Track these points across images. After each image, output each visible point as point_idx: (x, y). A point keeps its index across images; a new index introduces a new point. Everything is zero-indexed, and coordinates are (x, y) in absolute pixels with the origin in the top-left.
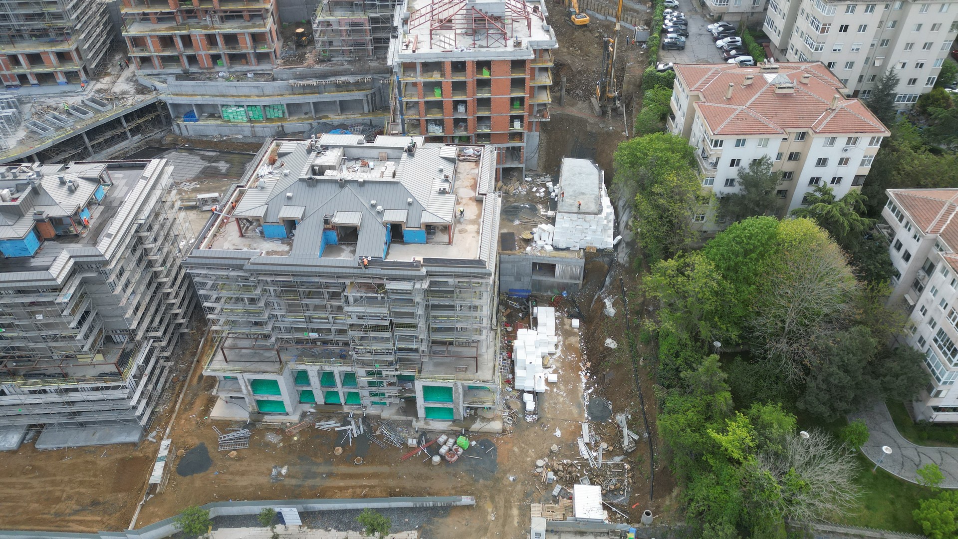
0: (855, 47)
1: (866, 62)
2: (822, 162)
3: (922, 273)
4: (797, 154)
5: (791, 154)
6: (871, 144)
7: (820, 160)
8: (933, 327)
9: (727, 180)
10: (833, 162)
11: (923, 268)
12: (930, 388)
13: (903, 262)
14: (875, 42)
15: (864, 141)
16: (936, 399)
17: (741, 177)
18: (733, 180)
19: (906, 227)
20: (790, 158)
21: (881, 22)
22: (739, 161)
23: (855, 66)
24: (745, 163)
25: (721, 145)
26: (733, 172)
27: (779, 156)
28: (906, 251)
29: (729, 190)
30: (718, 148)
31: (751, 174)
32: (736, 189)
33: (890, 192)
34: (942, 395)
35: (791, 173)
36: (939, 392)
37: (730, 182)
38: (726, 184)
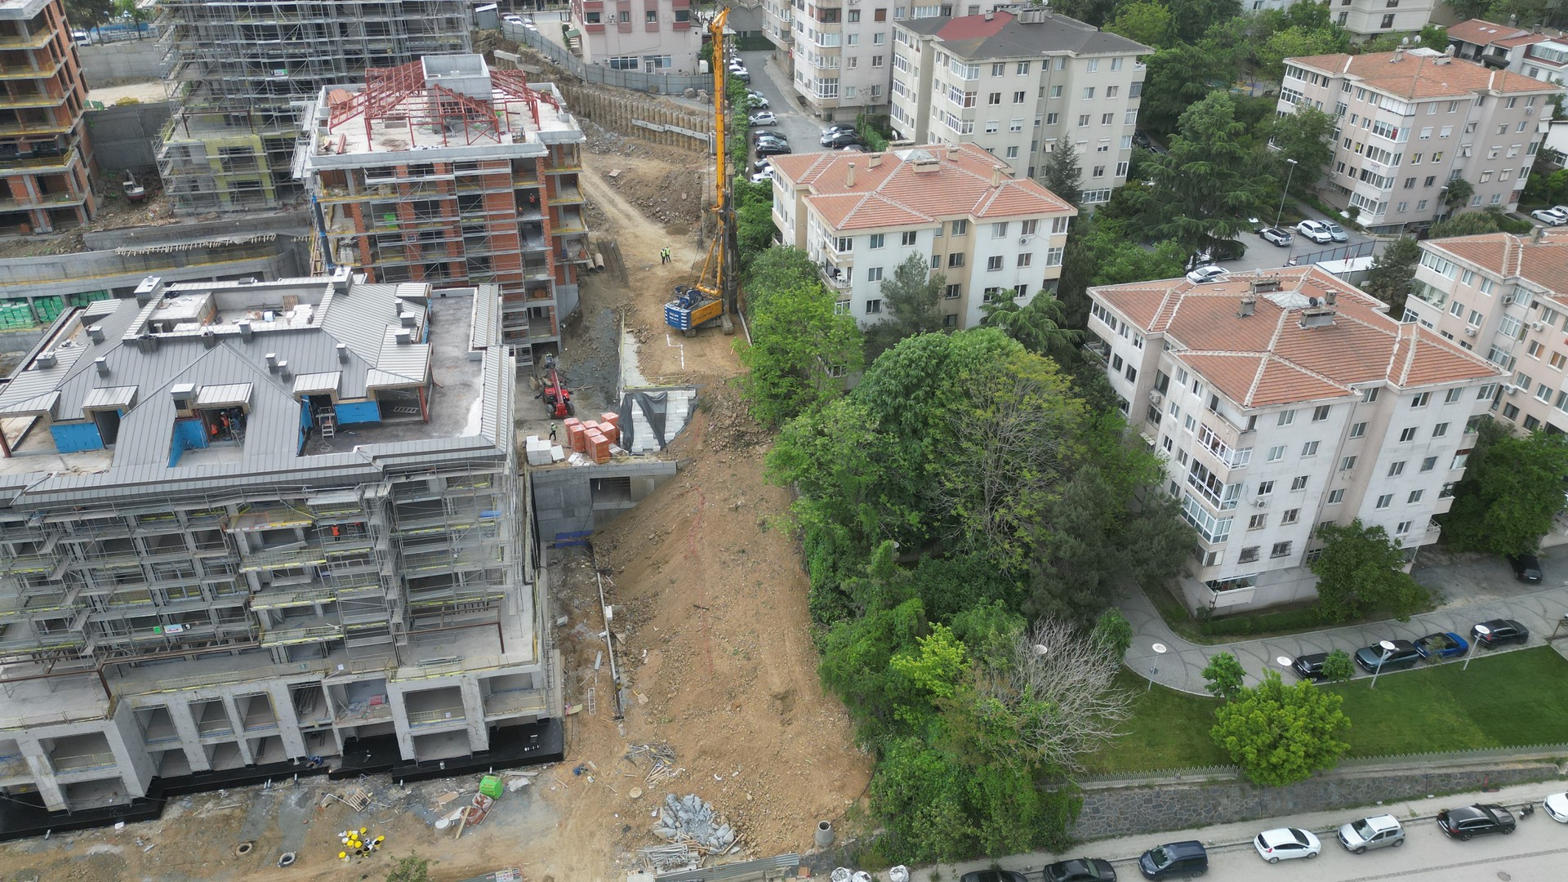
0: (1015, 125)
1: (1033, 148)
2: (995, 263)
3: (1156, 394)
4: (960, 255)
5: (952, 256)
6: (1054, 230)
7: (991, 259)
8: (1184, 463)
9: (869, 303)
10: (1010, 261)
11: (1156, 387)
12: (1199, 553)
13: (1128, 383)
14: (1040, 118)
15: (1045, 227)
16: (1211, 569)
17: (887, 296)
18: (877, 302)
19: (1122, 333)
20: (951, 263)
21: (1042, 88)
22: (880, 270)
23: (1019, 152)
24: (889, 274)
25: (850, 248)
26: (875, 291)
27: (936, 259)
28: (1129, 367)
29: (873, 319)
30: (847, 252)
31: (900, 284)
32: (885, 315)
33: (1092, 292)
34: (1217, 561)
35: (957, 287)
36: (1213, 556)
37: (873, 306)
38: (868, 310)
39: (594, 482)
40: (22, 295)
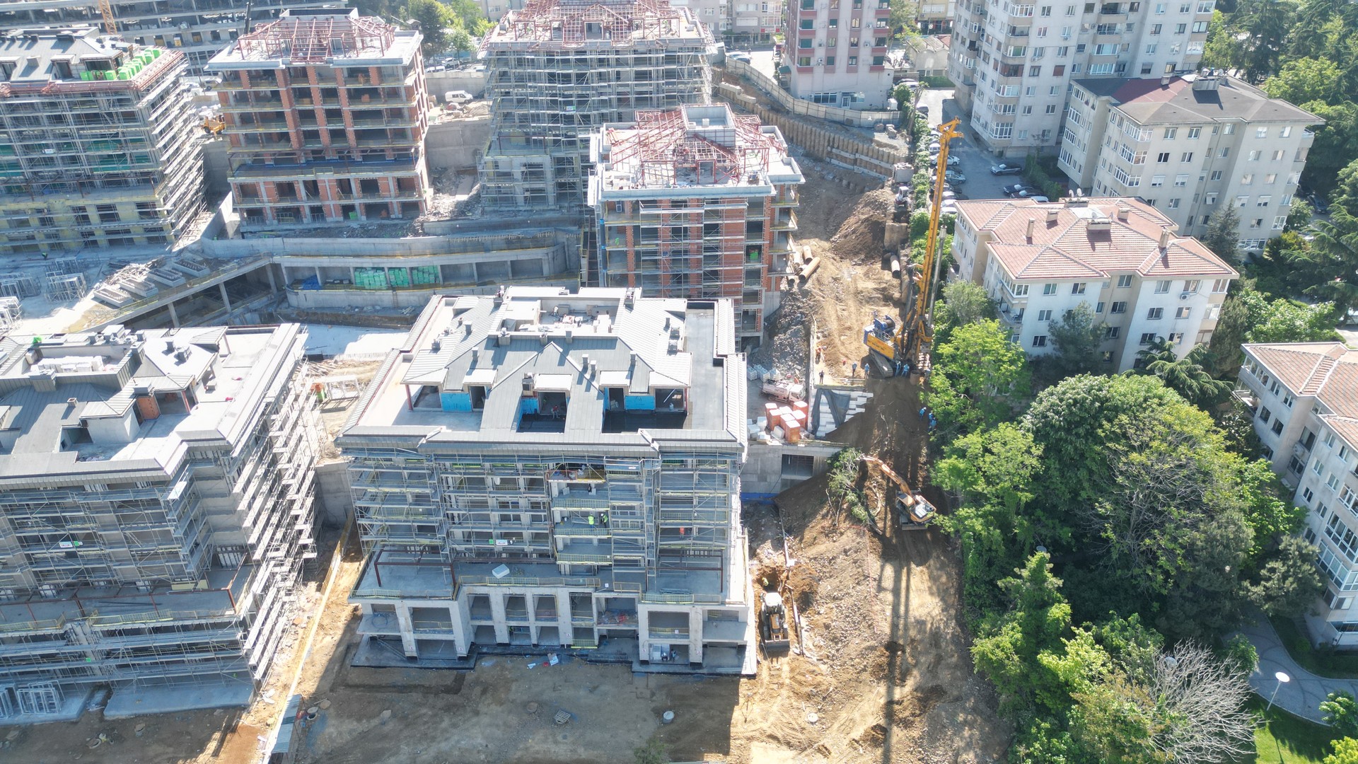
0: (1179, 180)
1: (1196, 200)
2: (1155, 313)
3: (1300, 449)
4: (1123, 304)
5: (1115, 304)
6: (1215, 289)
7: (1152, 311)
8: (1323, 515)
9: (1036, 338)
10: (1169, 313)
11: (1301, 441)
12: (1328, 597)
13: (1273, 435)
14: (1205, 175)
15: (1207, 286)
16: (1338, 612)
17: (1053, 334)
18: (1043, 338)
19: (1272, 389)
20: (1114, 309)
21: (1210, 149)
22: (1049, 312)
23: (1181, 204)
24: (1057, 316)
25: (1025, 293)
26: (1043, 329)
27: (1100, 307)
28: (1277, 420)
29: (1038, 351)
30: (1022, 296)
31: (1067, 327)
32: (1049, 349)
33: (1247, 347)
34: (1346, 605)
35: (1116, 329)
36: (1341, 601)
37: (1039, 341)
38: (1035, 343)
39: (785, 457)
40: (381, 266)
